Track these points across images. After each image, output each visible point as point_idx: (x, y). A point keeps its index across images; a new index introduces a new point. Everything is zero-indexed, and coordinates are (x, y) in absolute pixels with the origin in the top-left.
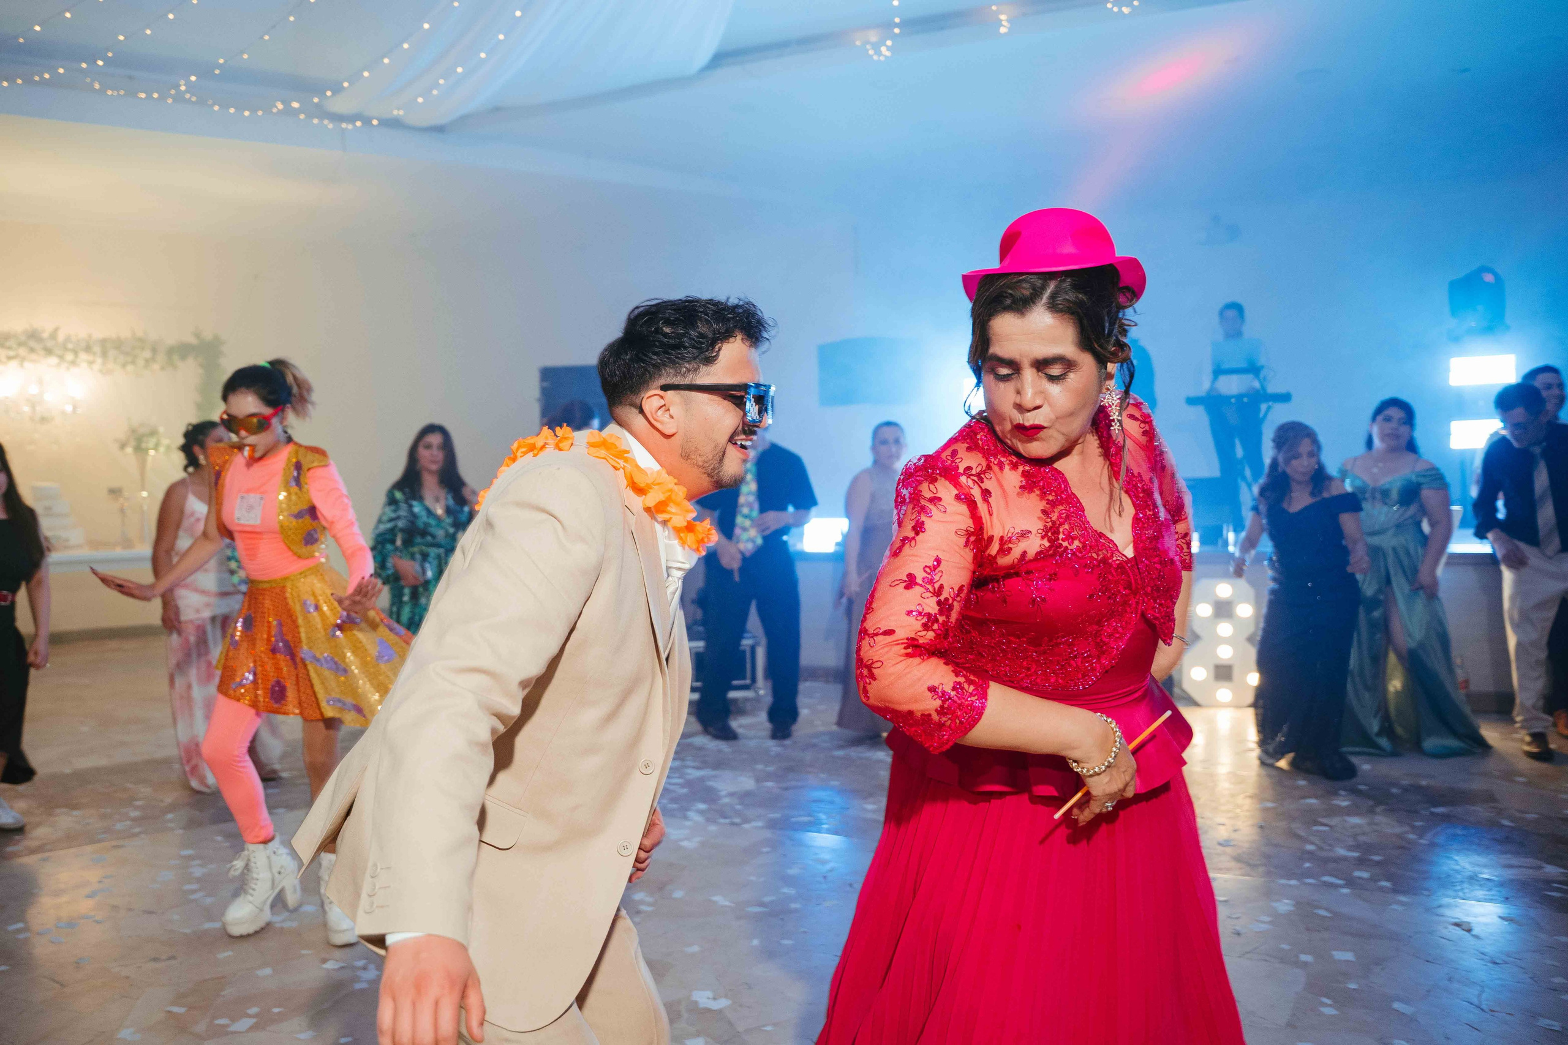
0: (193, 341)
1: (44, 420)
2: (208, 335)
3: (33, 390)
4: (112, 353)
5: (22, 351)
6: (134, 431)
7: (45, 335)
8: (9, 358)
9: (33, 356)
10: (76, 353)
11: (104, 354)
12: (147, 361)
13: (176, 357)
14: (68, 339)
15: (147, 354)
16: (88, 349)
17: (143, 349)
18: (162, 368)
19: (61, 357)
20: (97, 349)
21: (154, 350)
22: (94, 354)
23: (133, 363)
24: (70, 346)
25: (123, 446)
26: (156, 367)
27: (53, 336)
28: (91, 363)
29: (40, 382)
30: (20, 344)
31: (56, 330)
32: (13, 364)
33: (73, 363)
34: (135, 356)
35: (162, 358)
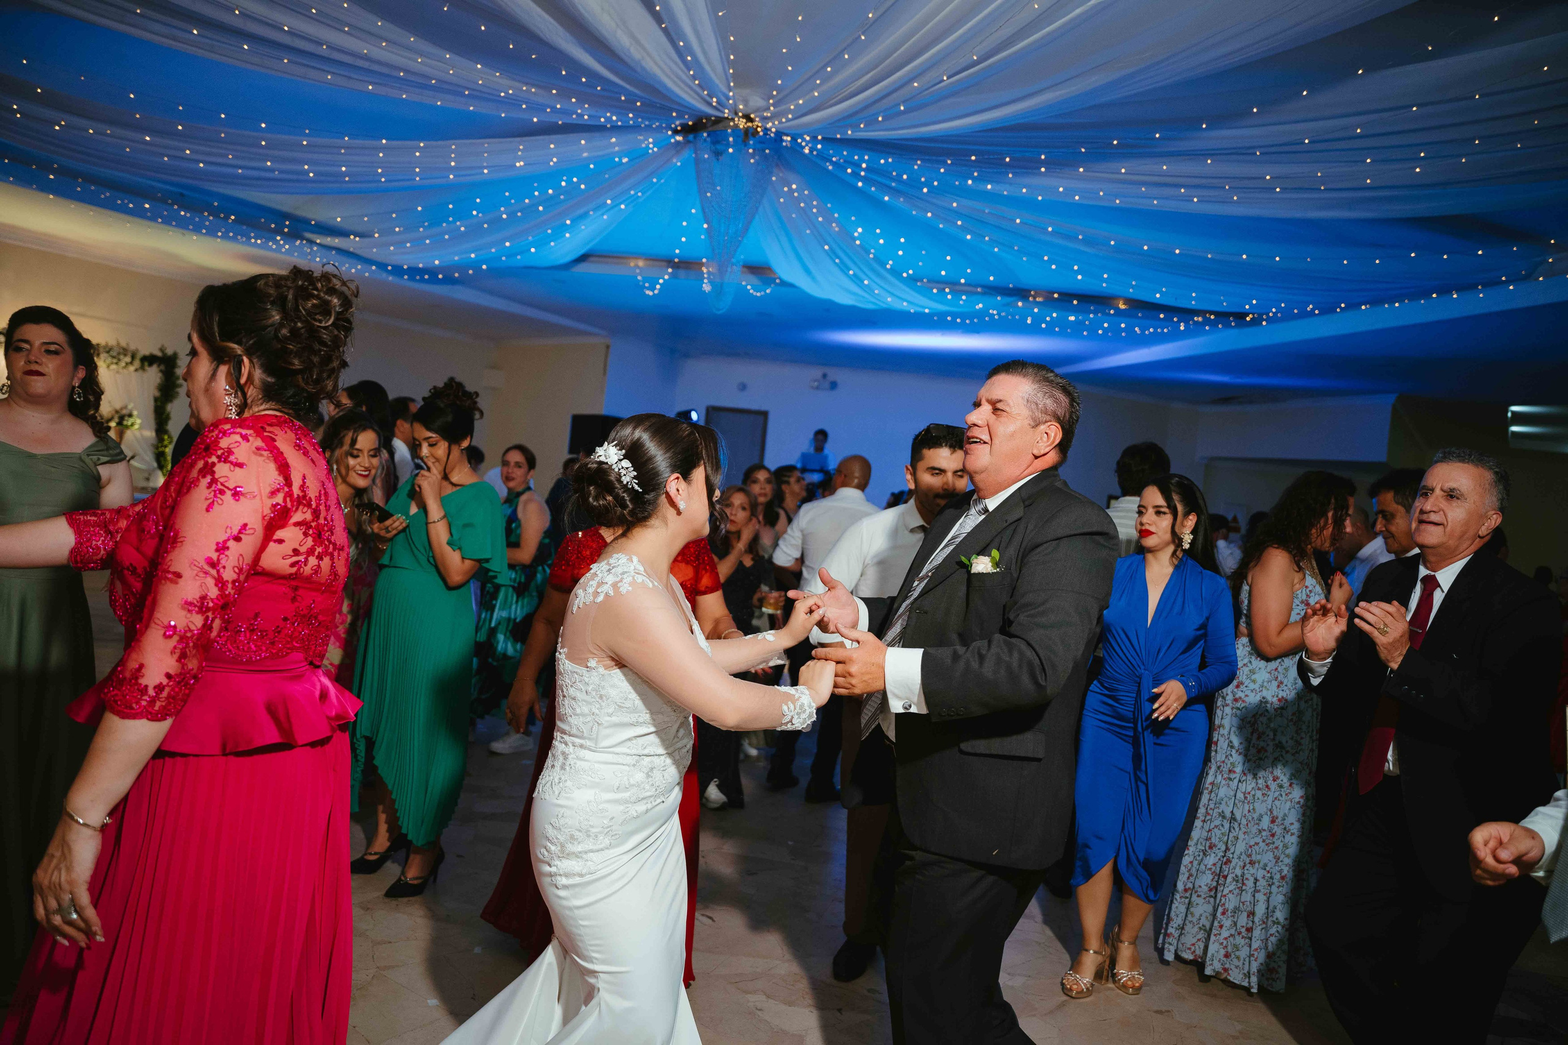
0: (159, 354)
2: (169, 352)
12: (127, 364)
13: (146, 364)
15: (128, 359)
17: (125, 355)
18: (136, 370)
21: (133, 357)
23: (117, 363)
26: (132, 368)
34: (119, 360)
35: (137, 363)
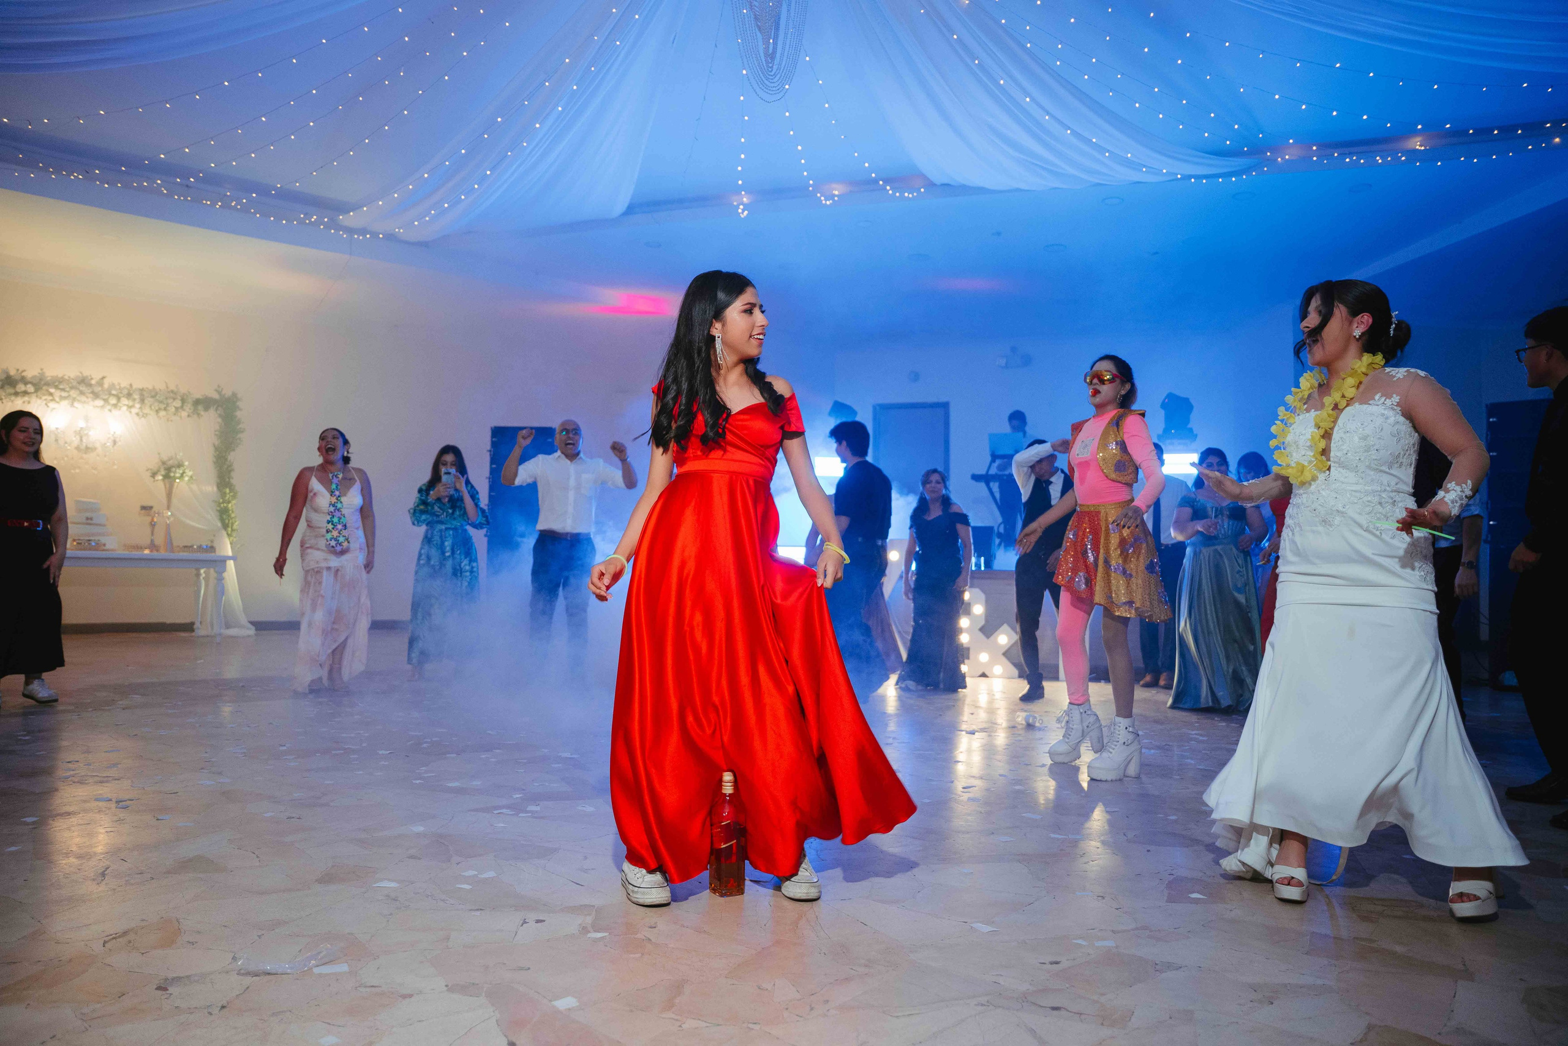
0: (216, 396)
1: (88, 449)
2: (228, 393)
3: (82, 424)
4: (149, 401)
5: (73, 393)
6: (164, 463)
7: (93, 382)
8: (62, 398)
9: (83, 398)
10: (119, 399)
11: (142, 401)
12: (177, 408)
13: (200, 407)
14: (112, 386)
15: (178, 403)
16: (129, 395)
17: (174, 399)
18: (189, 416)
19: (106, 401)
20: (136, 396)
21: (183, 401)
22: (134, 400)
23: (165, 409)
24: (114, 392)
25: (154, 475)
26: (184, 414)
27: (101, 382)
28: (130, 407)
29: (87, 419)
30: (72, 388)
31: (103, 378)
32: (65, 403)
33: (115, 406)
34: (168, 405)
35: (188, 407)
